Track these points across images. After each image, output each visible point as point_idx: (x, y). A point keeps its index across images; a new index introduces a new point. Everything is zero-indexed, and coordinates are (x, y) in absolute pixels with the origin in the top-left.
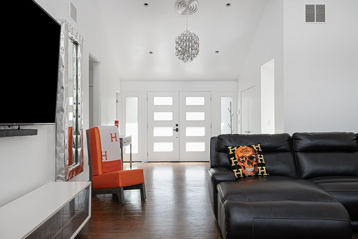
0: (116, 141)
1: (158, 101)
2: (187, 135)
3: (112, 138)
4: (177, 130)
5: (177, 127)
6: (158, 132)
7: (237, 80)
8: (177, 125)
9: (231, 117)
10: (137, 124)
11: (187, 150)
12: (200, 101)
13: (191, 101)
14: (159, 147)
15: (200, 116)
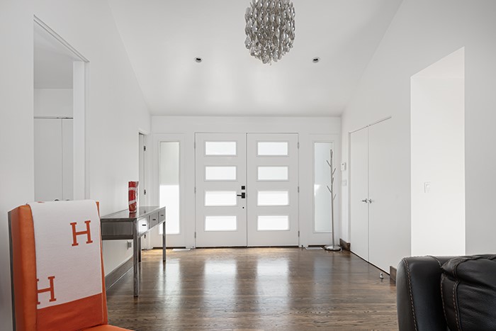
0: (89, 241)
1: (213, 148)
2: (260, 203)
3: (75, 234)
4: (243, 196)
5: (243, 191)
6: (213, 199)
7: (340, 116)
8: (243, 188)
9: (332, 174)
10: (177, 187)
11: (260, 228)
12: (280, 148)
13: (265, 148)
14: (214, 224)
15: (281, 173)
